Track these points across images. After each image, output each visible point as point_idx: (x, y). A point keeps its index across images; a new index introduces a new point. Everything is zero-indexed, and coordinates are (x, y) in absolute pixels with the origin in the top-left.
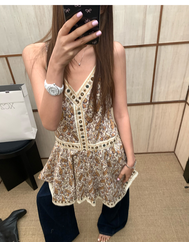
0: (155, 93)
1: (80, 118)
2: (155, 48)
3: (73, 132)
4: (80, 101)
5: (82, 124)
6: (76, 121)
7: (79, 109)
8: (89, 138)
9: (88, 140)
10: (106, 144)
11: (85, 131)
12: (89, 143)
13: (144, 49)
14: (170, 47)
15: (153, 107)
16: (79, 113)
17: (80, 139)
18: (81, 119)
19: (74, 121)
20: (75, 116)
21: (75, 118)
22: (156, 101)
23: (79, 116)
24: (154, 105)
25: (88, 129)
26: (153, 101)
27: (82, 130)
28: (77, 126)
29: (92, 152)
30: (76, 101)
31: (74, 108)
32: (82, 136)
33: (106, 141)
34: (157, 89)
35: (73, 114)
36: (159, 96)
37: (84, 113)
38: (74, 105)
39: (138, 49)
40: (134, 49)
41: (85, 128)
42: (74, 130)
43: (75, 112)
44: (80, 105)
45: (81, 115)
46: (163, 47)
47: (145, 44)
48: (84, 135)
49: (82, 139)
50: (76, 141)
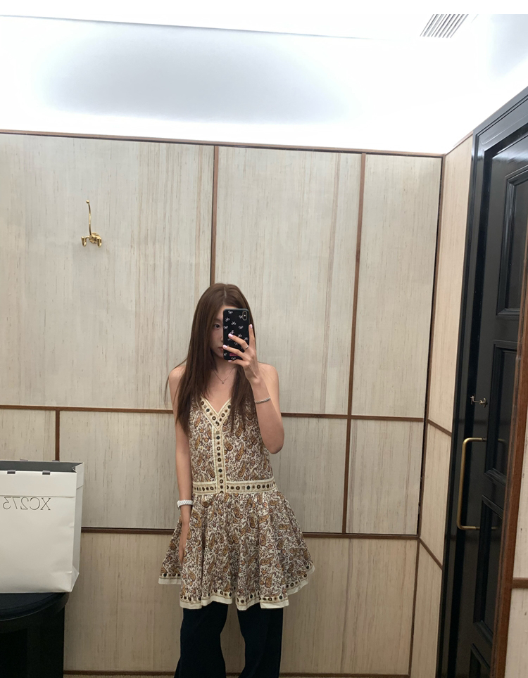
0: (352, 512)
1: (218, 443)
2: (345, 421)
3: (210, 462)
4: (220, 423)
5: (219, 451)
6: (213, 447)
7: (218, 433)
8: (228, 472)
9: (227, 475)
10: (251, 486)
11: (223, 463)
12: (228, 480)
13: (325, 421)
14: (372, 423)
15: (349, 546)
16: (218, 438)
17: (217, 474)
18: (220, 446)
19: (210, 447)
20: (213, 440)
21: (213, 443)
22: (356, 531)
23: (217, 440)
24: (352, 540)
25: (227, 458)
26: (347, 532)
27: (219, 460)
28: (214, 454)
29: (231, 496)
30: (217, 423)
31: (213, 430)
32: (219, 468)
33: (252, 481)
34: (355, 504)
35: (210, 438)
36: (360, 521)
37: (223, 438)
38: (213, 427)
39: (314, 421)
40: (306, 419)
41: (223, 457)
42: (210, 460)
43: (213, 435)
44: (220, 428)
45: (220, 440)
46: (359, 422)
47: (327, 413)
48: (222, 468)
49: (219, 473)
50: (212, 479)
